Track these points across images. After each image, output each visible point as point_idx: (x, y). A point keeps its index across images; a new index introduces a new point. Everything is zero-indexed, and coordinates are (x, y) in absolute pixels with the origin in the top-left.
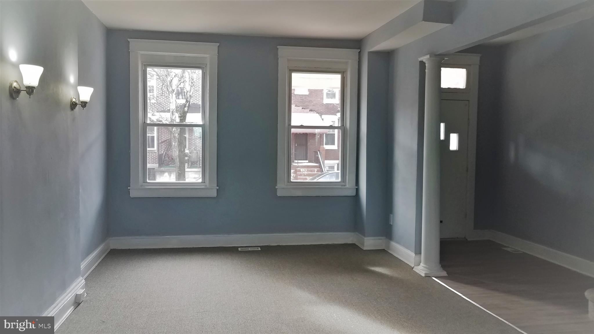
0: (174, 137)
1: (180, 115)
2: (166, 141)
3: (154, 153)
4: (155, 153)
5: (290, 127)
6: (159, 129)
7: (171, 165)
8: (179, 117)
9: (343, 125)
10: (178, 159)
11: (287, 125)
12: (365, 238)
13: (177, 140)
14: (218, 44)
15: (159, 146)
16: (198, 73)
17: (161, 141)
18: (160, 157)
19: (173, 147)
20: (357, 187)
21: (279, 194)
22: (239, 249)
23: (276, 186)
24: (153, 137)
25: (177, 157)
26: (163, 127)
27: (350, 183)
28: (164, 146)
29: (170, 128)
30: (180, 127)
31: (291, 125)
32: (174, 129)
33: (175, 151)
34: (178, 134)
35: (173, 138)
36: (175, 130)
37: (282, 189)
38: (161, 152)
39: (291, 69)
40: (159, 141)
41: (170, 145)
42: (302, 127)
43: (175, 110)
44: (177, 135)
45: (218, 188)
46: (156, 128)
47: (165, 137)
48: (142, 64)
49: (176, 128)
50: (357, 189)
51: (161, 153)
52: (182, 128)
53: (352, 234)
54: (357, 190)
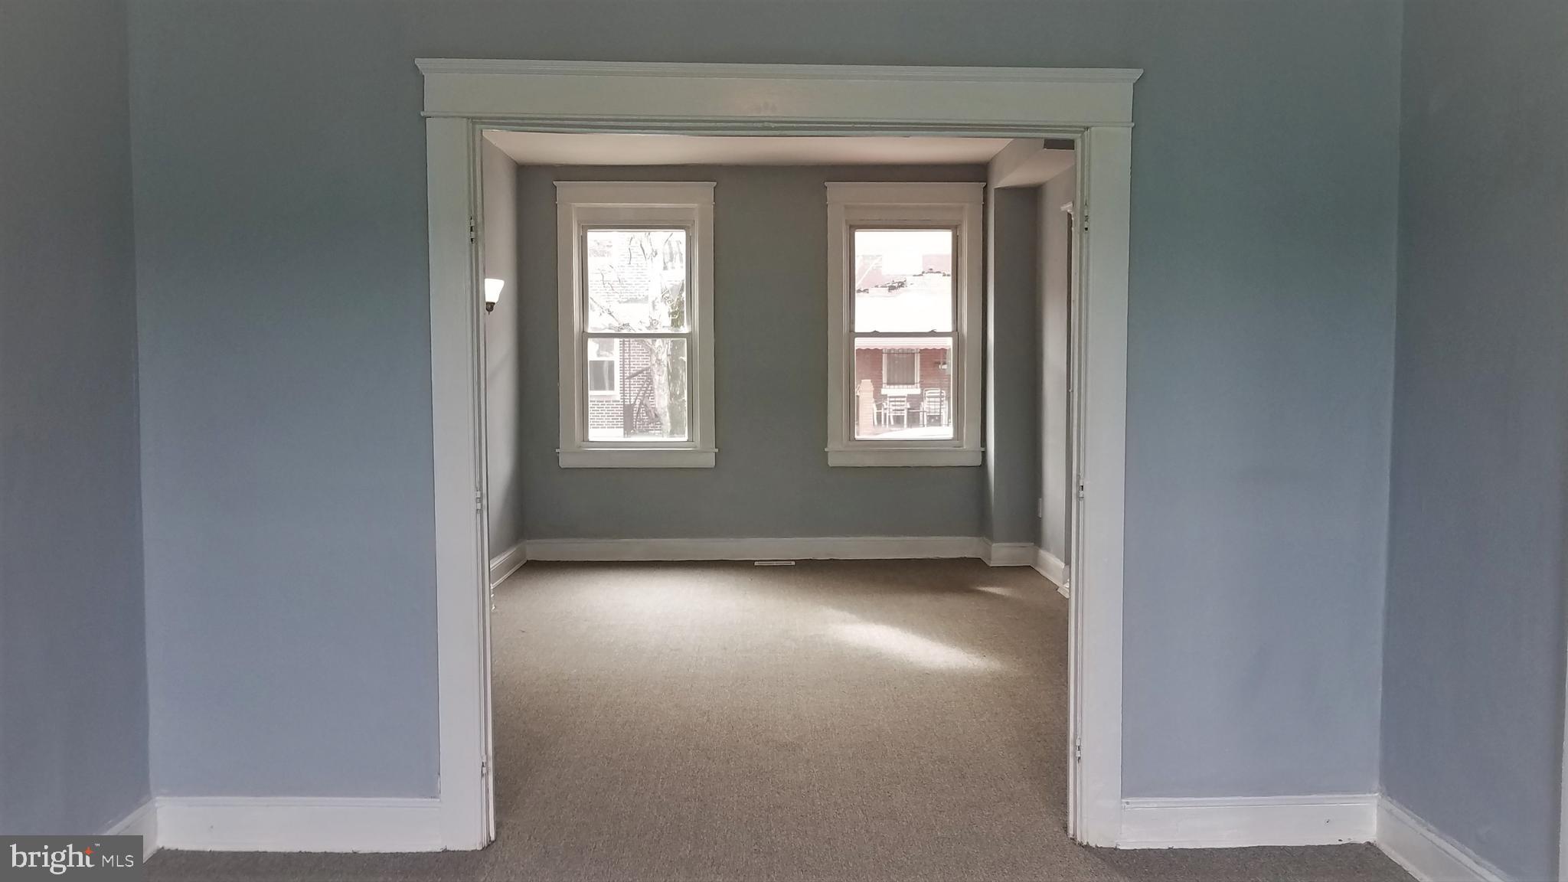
0: (659, 361)
1: (671, 311)
2: (641, 372)
3: (613, 401)
4: (615, 401)
5: (852, 334)
6: (624, 344)
7: (653, 432)
8: (670, 314)
9: (957, 330)
10: (668, 414)
11: (845, 330)
12: (994, 545)
13: (665, 369)
14: (715, 183)
15: (624, 384)
16: (680, 236)
17: (630, 373)
18: (628, 410)
19: (656, 387)
20: (983, 449)
21: (832, 461)
22: (756, 564)
23: (826, 446)
24: (611, 364)
25: (667, 410)
26: (632, 340)
27: (970, 442)
28: (635, 385)
29: (649, 340)
30: (672, 339)
31: (854, 331)
32: (659, 341)
33: (660, 395)
34: (668, 355)
35: (656, 366)
36: (660, 346)
37: (837, 455)
38: (630, 399)
39: (852, 224)
40: (624, 373)
41: (650, 380)
42: (876, 334)
43: (659, 299)
44: (665, 356)
45: (717, 450)
46: (617, 341)
47: (638, 362)
48: (579, 225)
49: (663, 342)
50: (983, 452)
51: (630, 402)
52: (676, 341)
53: (975, 539)
54: (984, 454)
